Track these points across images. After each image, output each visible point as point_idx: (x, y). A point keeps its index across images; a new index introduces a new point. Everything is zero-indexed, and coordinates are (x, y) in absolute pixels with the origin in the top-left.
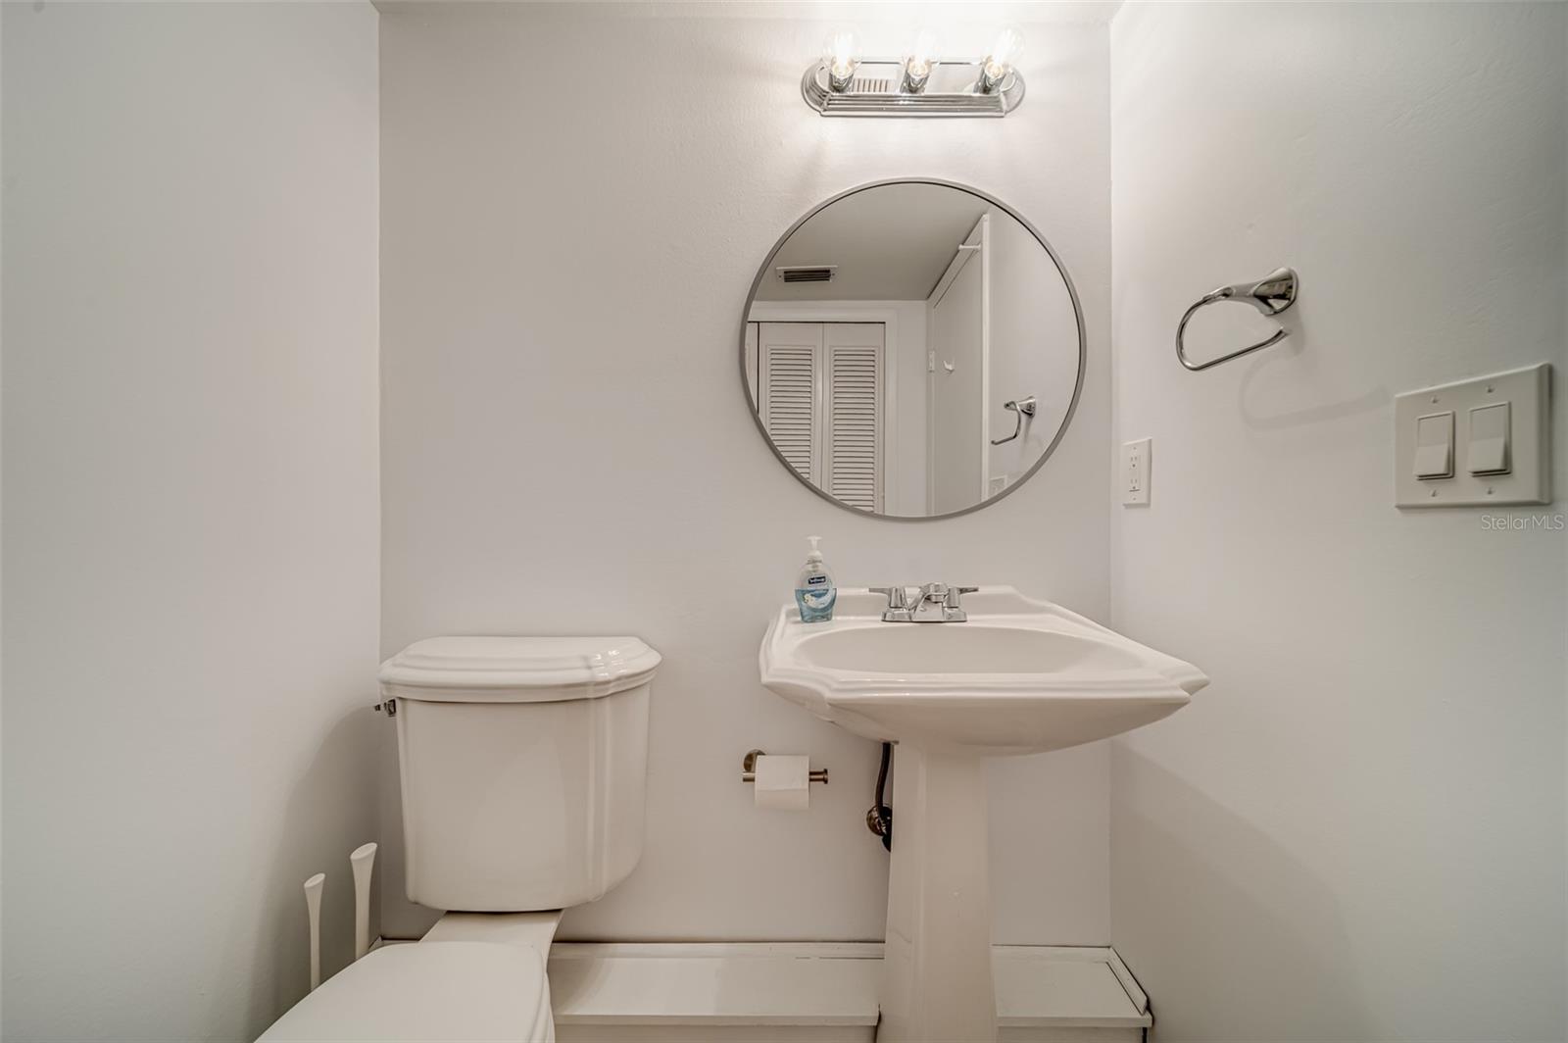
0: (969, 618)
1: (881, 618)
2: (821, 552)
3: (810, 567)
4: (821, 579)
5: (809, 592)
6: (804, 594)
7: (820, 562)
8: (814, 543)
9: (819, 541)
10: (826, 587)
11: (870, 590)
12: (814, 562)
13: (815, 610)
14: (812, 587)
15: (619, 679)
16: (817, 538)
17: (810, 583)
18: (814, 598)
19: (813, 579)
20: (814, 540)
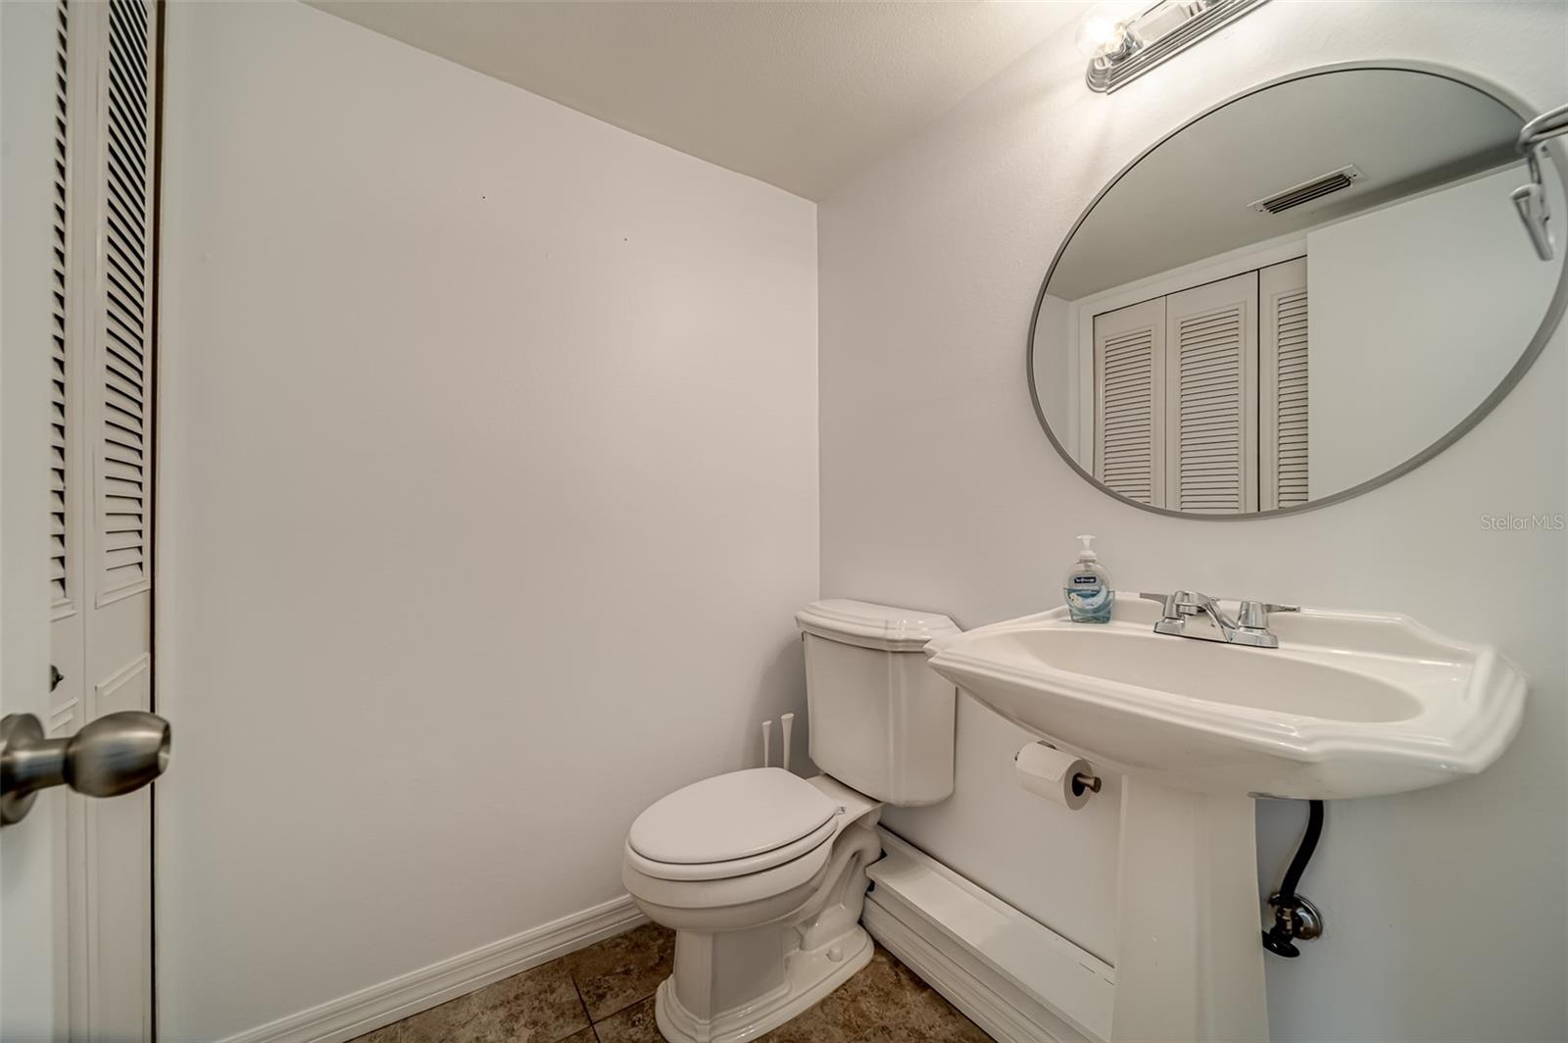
0: (1281, 645)
1: (1153, 628)
2: (1094, 551)
3: (1082, 567)
4: (1090, 579)
5: (1074, 591)
6: (1069, 593)
7: (1093, 561)
8: (1087, 543)
9: (1091, 540)
10: (1096, 588)
11: (1142, 596)
12: (1086, 561)
13: (1082, 610)
14: (1080, 587)
15: (907, 641)
16: (1089, 537)
17: (1076, 582)
18: (1080, 598)
19: (1079, 578)
20: (1087, 539)
